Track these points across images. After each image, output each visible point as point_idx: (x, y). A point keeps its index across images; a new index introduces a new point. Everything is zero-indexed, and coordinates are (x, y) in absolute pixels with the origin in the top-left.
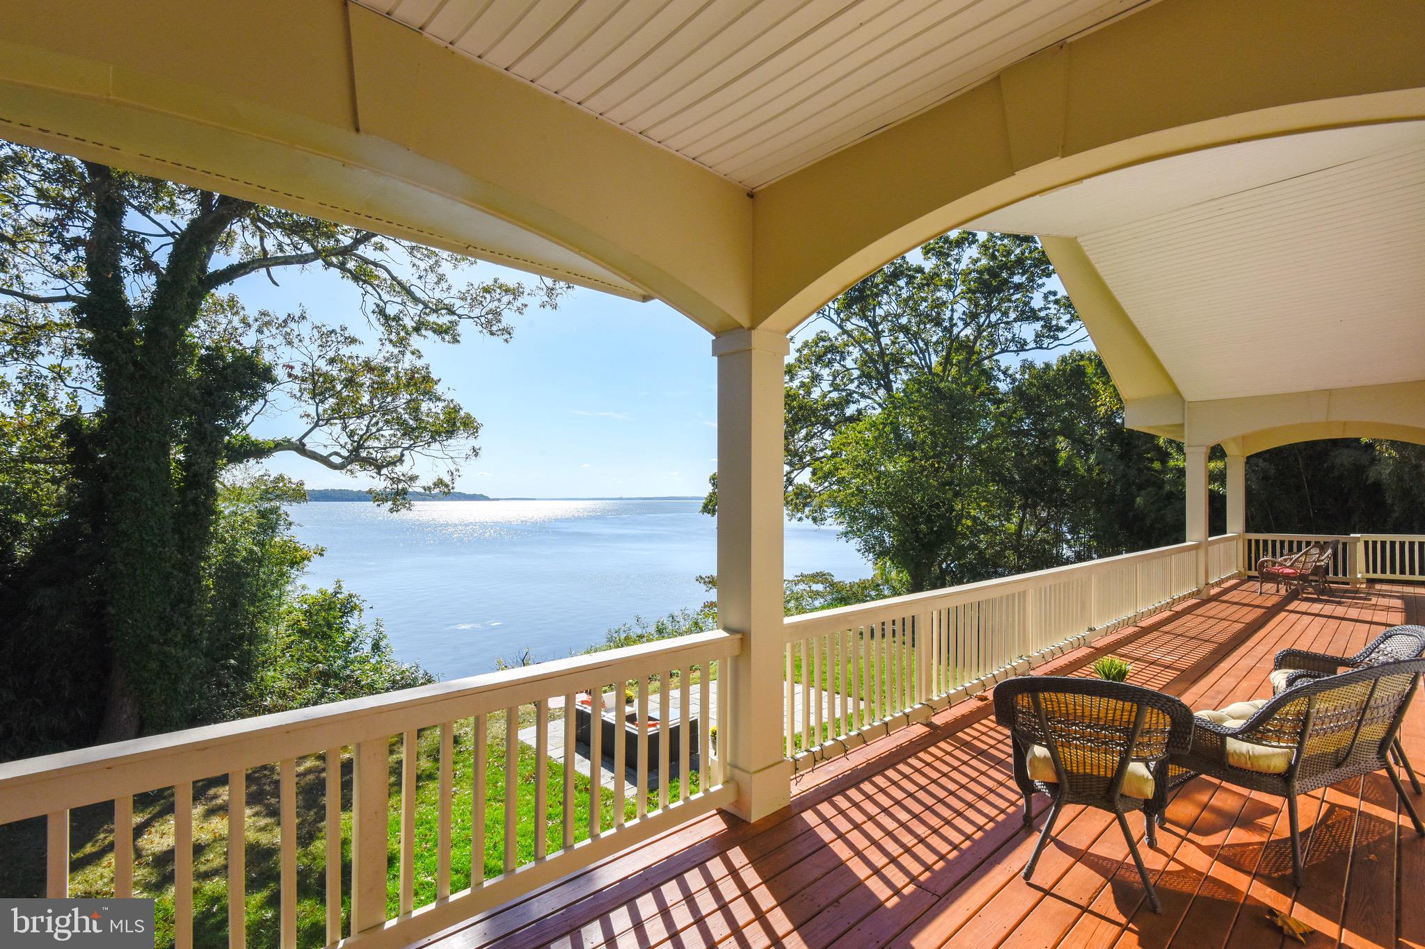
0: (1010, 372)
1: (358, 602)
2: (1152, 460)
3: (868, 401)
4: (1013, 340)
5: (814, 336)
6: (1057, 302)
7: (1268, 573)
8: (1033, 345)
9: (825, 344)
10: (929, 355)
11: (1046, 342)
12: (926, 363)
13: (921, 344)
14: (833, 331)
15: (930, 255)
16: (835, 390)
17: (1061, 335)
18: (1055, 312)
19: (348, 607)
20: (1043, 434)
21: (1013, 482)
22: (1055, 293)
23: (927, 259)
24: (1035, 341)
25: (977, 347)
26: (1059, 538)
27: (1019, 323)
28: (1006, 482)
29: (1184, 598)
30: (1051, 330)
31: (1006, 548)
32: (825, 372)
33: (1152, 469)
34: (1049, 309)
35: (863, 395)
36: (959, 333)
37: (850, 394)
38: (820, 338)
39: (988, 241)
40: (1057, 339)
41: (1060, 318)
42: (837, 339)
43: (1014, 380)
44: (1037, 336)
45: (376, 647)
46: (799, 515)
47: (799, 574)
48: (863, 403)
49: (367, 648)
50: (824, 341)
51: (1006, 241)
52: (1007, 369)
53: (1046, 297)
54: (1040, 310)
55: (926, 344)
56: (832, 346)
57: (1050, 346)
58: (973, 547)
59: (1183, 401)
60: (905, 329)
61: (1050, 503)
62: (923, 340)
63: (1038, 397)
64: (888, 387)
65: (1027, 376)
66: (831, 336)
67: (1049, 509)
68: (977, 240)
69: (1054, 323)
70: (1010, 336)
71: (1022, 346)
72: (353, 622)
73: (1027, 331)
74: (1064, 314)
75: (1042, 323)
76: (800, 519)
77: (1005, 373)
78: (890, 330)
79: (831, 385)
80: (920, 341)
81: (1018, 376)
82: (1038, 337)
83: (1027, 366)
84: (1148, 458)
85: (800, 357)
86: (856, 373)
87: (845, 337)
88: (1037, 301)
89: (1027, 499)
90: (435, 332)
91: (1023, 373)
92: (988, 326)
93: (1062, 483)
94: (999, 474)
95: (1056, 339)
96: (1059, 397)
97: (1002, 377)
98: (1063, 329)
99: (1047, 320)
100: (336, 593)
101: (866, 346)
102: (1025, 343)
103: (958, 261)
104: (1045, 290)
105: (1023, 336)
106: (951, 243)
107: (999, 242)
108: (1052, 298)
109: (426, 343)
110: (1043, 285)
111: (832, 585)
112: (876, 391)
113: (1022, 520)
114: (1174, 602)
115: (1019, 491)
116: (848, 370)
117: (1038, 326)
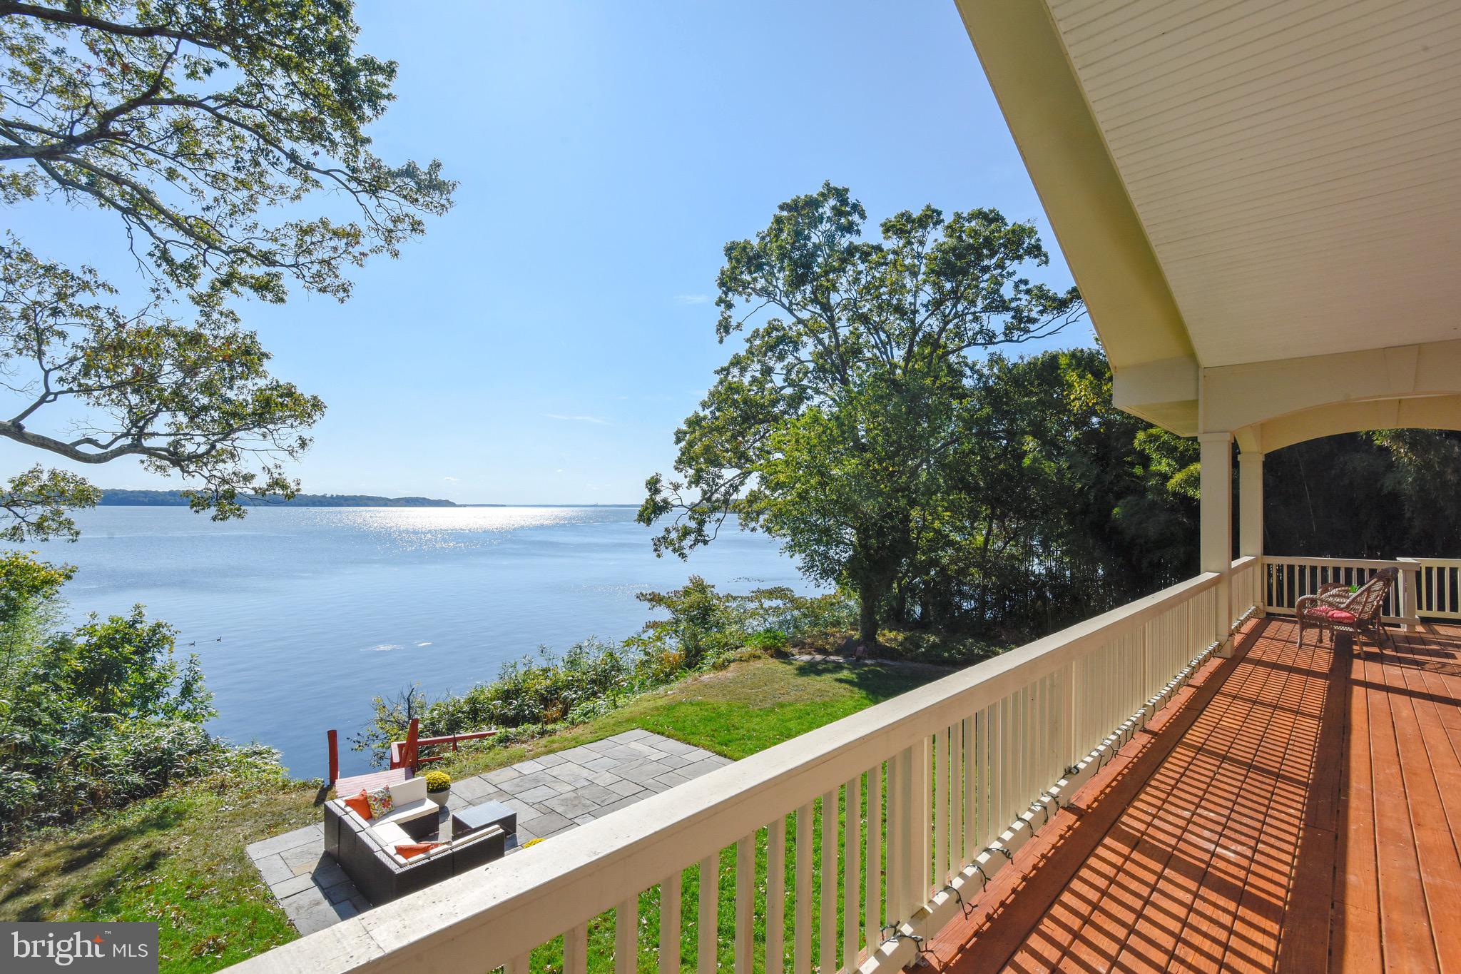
0: (977, 367)
1: (168, 633)
2: (1132, 465)
3: (822, 396)
4: (981, 332)
5: (766, 326)
6: (1028, 292)
7: (1310, 617)
8: (1002, 338)
9: (778, 334)
10: (891, 348)
11: (1016, 334)
12: (888, 357)
13: (883, 336)
14: (787, 320)
15: (890, 234)
16: (789, 385)
17: (1032, 327)
18: (1026, 303)
19: (157, 639)
20: (1011, 435)
21: (977, 488)
22: (1026, 282)
23: (887, 238)
24: (1004, 333)
25: (942, 341)
26: (1029, 552)
27: (988, 314)
28: (971, 489)
29: (1206, 660)
30: (1021, 323)
31: (971, 565)
32: (779, 367)
33: (1132, 475)
34: (1020, 299)
35: (817, 392)
36: (923, 322)
37: (804, 389)
38: (772, 327)
39: (954, 221)
40: (1029, 331)
41: (1031, 310)
42: (791, 328)
43: (981, 375)
44: (1007, 328)
45: (187, 691)
46: (753, 524)
47: (755, 589)
48: (817, 400)
49: (174, 692)
50: (777, 330)
51: (973, 223)
52: (975, 364)
53: (1016, 286)
54: (1012, 300)
55: (888, 337)
56: (784, 335)
57: (1021, 339)
58: (934, 563)
59: (1197, 366)
60: (864, 319)
61: (1021, 514)
62: (884, 332)
63: (1007, 393)
64: (845, 381)
65: (995, 370)
66: (785, 326)
67: (1018, 520)
68: (943, 221)
69: (1025, 314)
70: (977, 327)
71: (990, 338)
72: (162, 658)
73: (997, 322)
74: (1036, 306)
75: (1012, 313)
76: (753, 530)
77: (972, 369)
78: (848, 319)
79: (785, 380)
80: (881, 333)
81: (986, 371)
82: (1009, 330)
83: (995, 360)
84: (1128, 463)
85: (751, 347)
86: (811, 366)
87: (801, 327)
88: (1007, 291)
89: (993, 509)
90: (252, 287)
91: (991, 368)
92: (955, 317)
93: (1033, 491)
94: (962, 480)
95: (1027, 331)
96: (1030, 394)
97: (968, 372)
98: (1034, 321)
99: (1018, 311)
100: (135, 622)
101: (821, 336)
102: (994, 336)
103: (922, 243)
104: (1016, 278)
105: (991, 327)
106: (913, 221)
107: (967, 224)
108: (1023, 287)
109: (240, 302)
110: (1014, 273)
111: (792, 600)
112: (831, 387)
113: (988, 533)
114: (1194, 670)
115: (985, 500)
116: (802, 362)
117: (1007, 317)
